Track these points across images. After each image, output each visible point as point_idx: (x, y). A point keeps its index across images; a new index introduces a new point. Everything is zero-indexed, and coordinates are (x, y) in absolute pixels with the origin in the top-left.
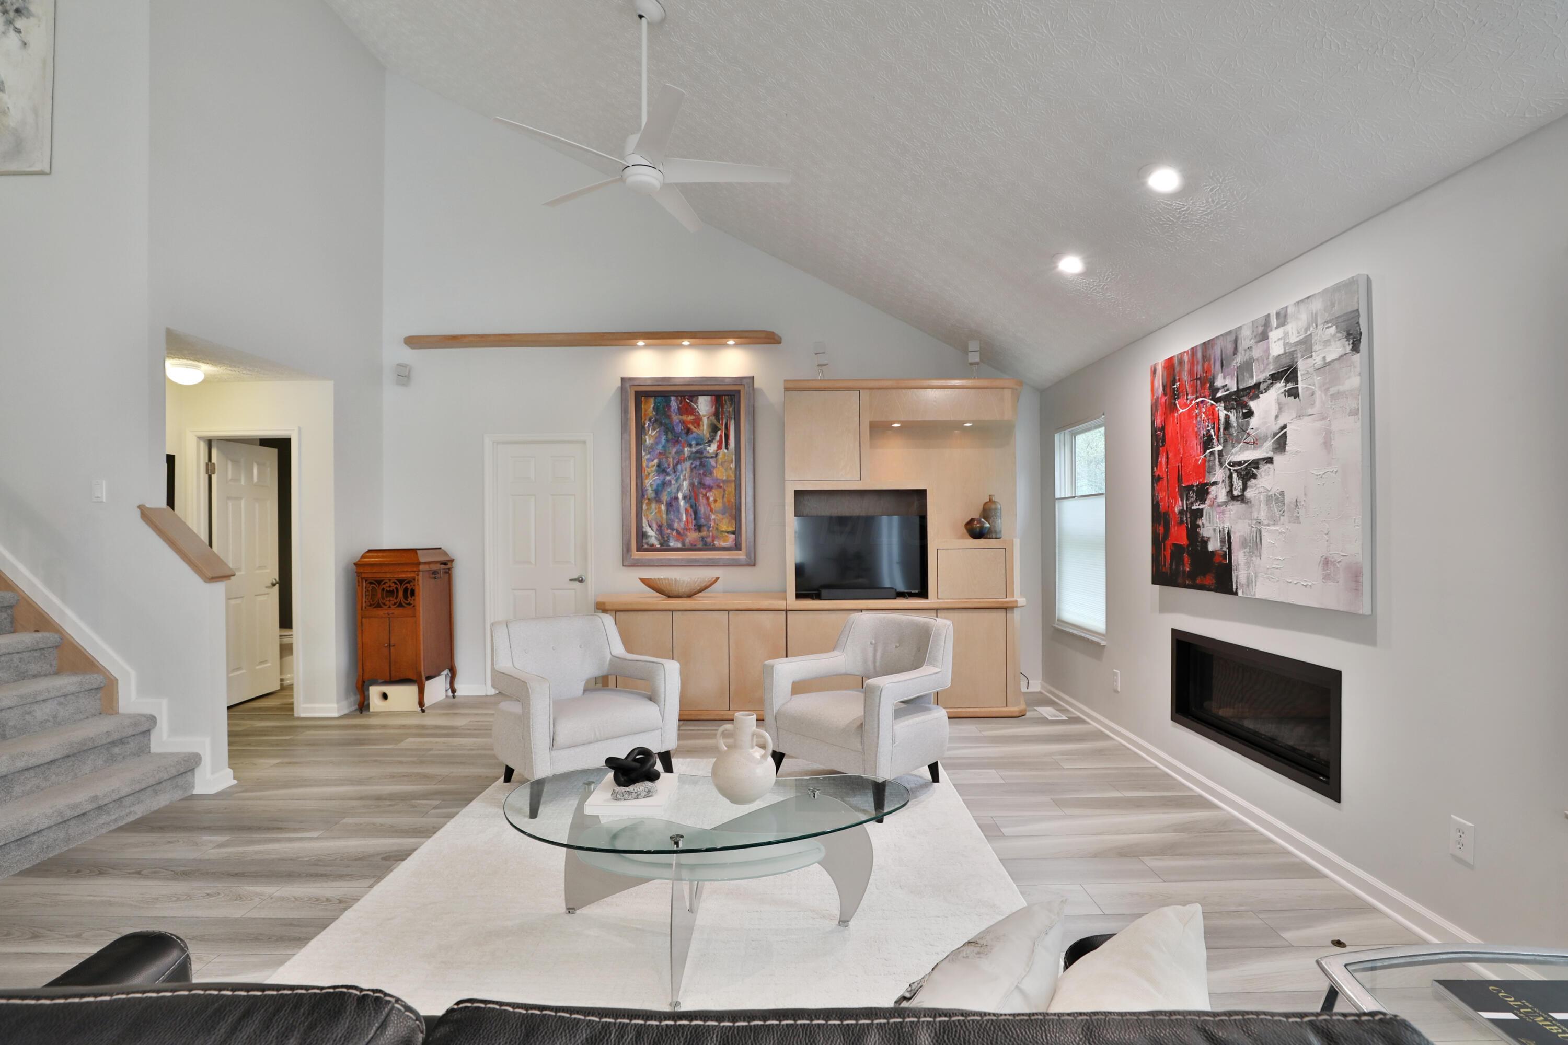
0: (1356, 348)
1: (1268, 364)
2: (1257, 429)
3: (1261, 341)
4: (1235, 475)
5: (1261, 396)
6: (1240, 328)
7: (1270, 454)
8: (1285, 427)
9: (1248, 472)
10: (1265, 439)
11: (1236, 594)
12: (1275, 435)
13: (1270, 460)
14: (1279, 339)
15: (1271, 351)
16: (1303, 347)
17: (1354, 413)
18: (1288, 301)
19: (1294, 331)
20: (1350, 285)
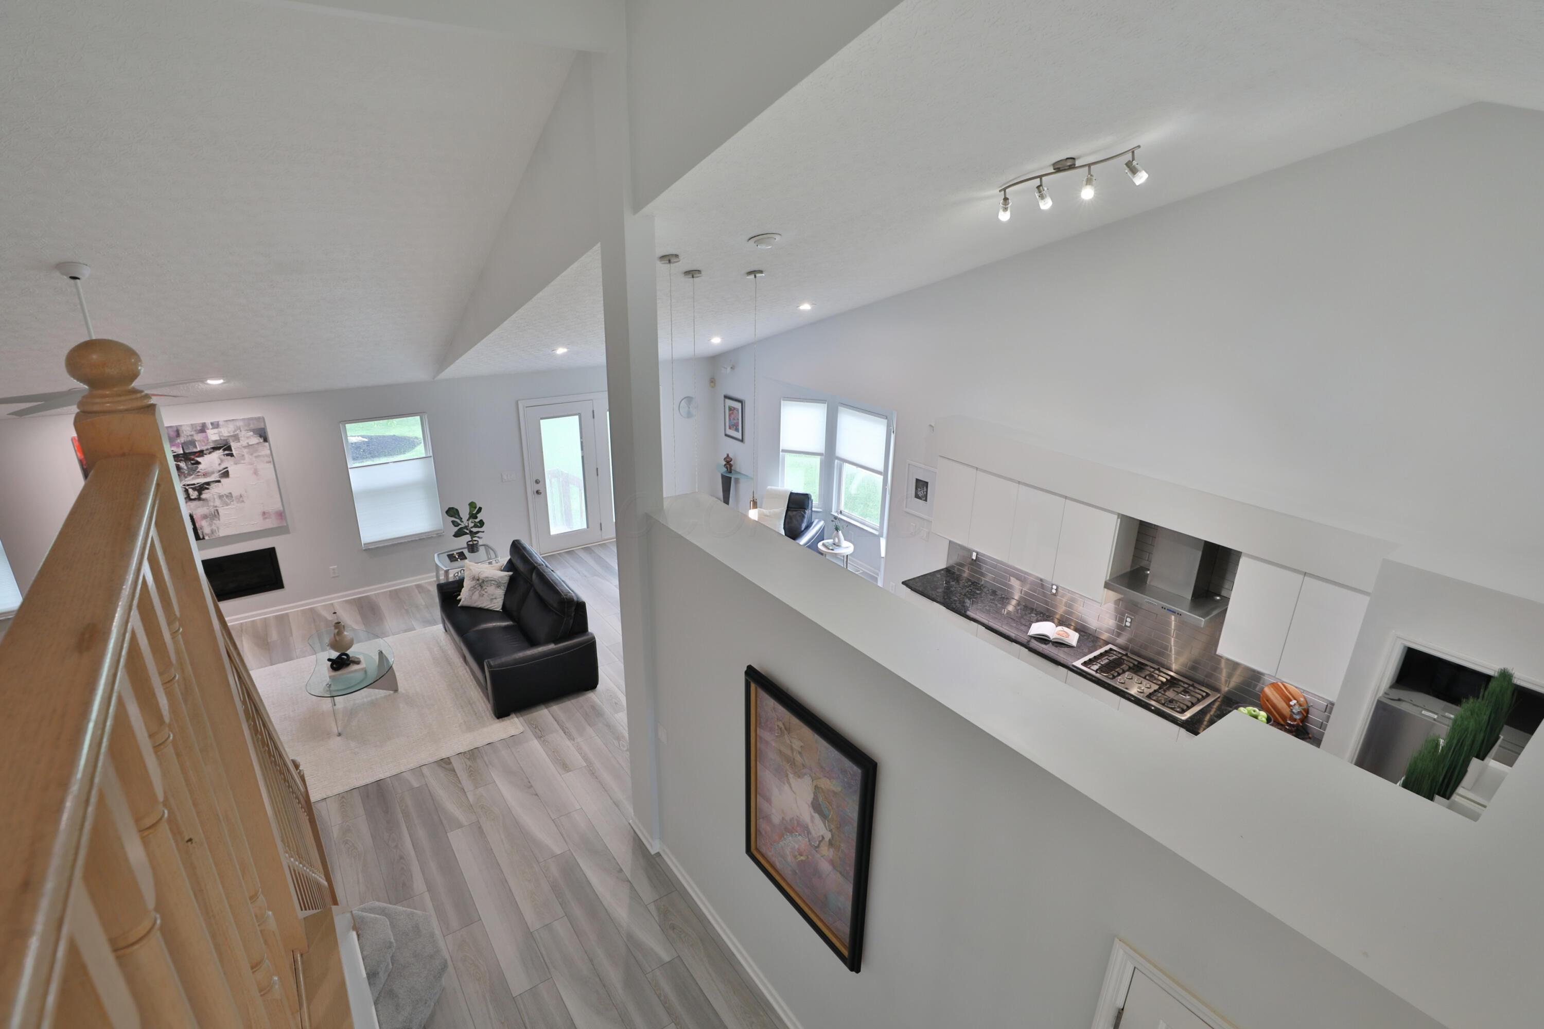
0: (266, 440)
1: (208, 443)
2: (205, 469)
3: (200, 433)
4: (190, 491)
5: (205, 456)
6: (181, 426)
7: (218, 479)
8: (227, 468)
9: (201, 488)
10: (213, 473)
11: (204, 538)
12: (220, 471)
13: (219, 481)
14: (215, 434)
15: (209, 437)
16: (233, 438)
17: (270, 462)
18: (220, 419)
19: (226, 432)
20: (258, 419)
